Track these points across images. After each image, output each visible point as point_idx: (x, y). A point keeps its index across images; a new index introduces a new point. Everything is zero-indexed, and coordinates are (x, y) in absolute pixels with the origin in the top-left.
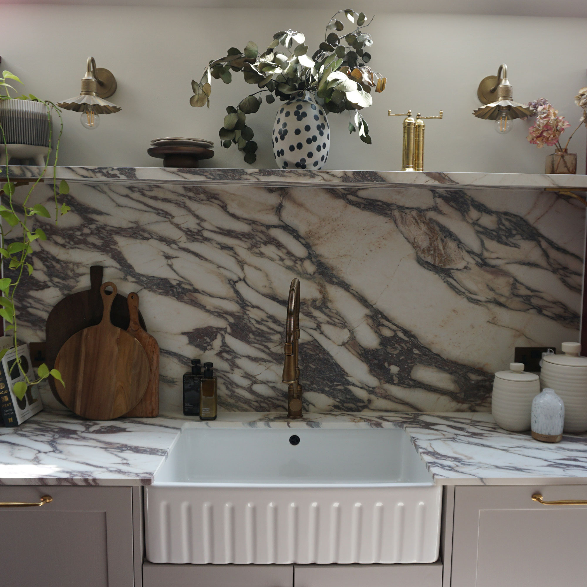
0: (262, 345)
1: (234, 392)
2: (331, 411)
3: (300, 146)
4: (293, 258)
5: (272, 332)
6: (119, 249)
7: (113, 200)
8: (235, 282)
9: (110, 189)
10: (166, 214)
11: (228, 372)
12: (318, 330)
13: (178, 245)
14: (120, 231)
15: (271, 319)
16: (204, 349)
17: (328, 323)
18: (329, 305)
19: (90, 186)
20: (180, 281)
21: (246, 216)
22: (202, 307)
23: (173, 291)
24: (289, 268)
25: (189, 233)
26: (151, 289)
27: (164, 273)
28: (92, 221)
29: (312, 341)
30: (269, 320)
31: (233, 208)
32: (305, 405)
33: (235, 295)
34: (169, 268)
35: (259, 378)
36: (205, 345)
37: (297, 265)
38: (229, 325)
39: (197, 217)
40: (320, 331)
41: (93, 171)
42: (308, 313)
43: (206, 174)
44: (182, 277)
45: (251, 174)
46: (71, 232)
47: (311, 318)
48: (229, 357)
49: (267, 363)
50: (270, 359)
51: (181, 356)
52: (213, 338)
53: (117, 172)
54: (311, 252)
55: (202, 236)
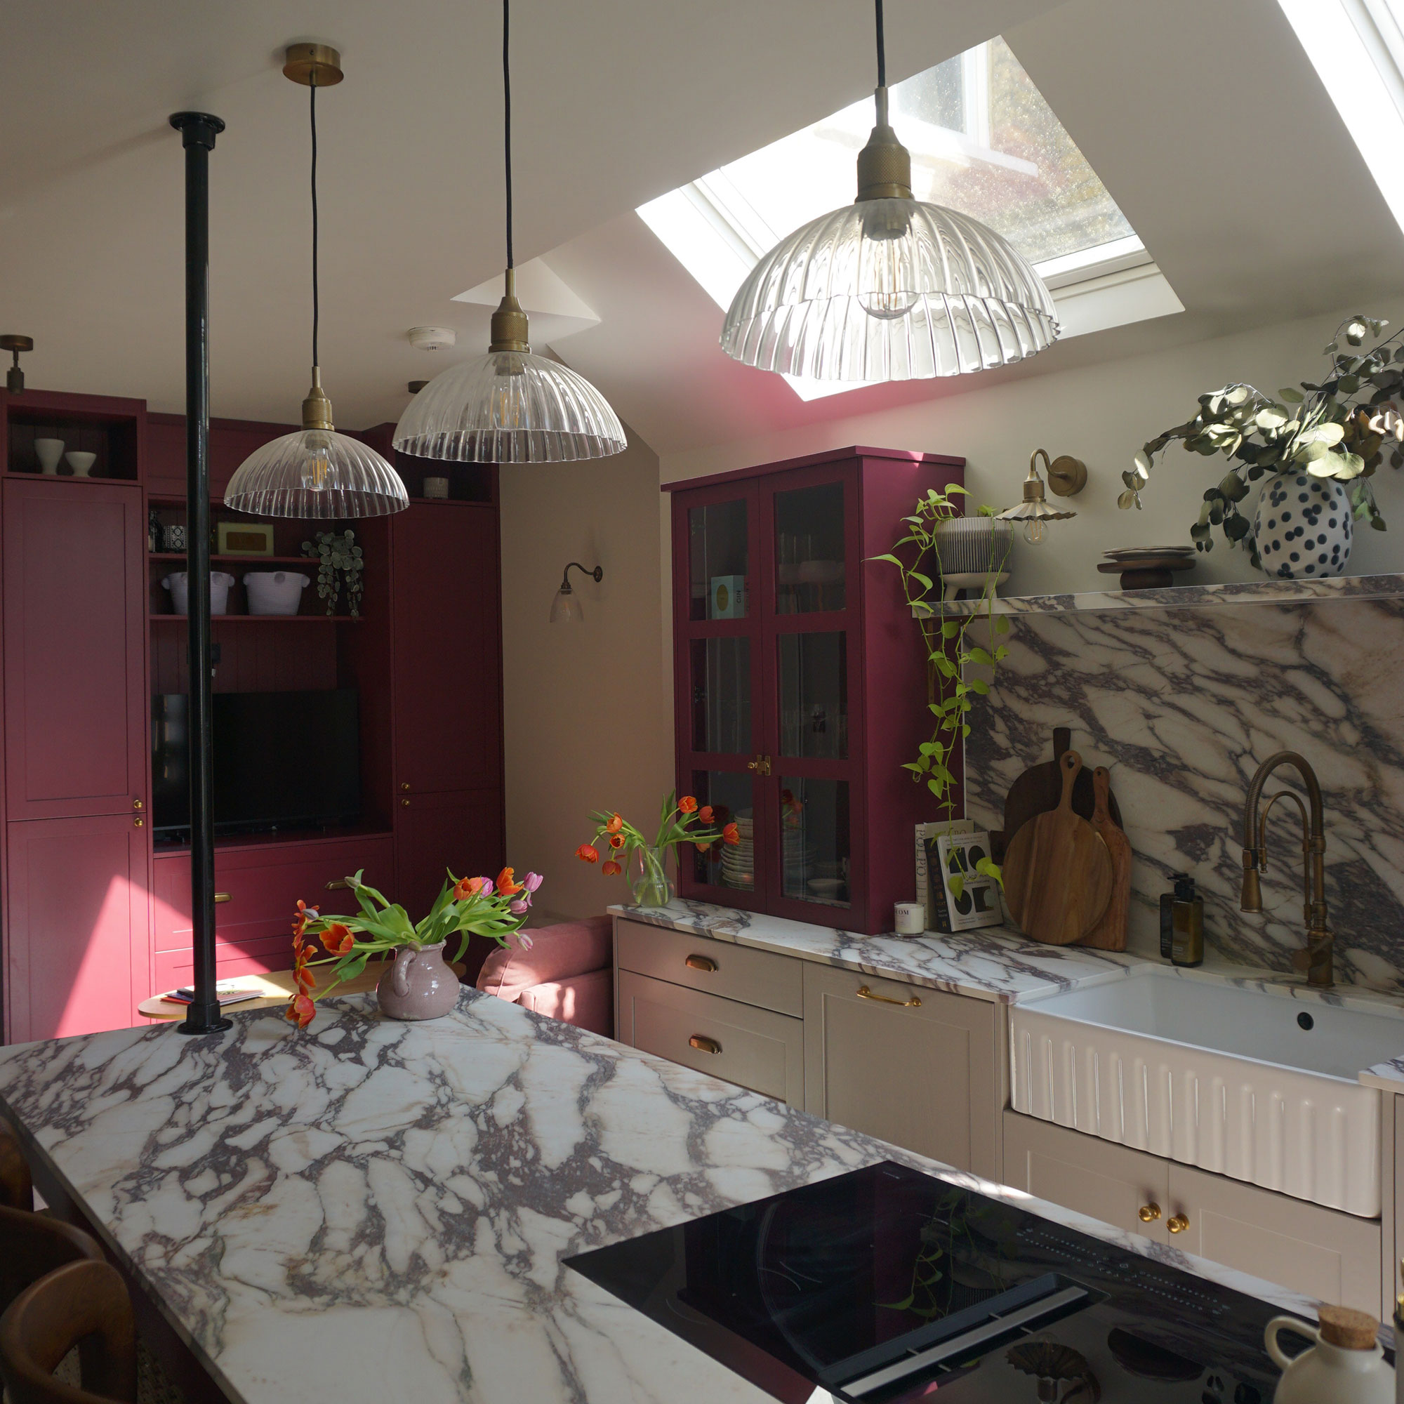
0: (1279, 860)
1: (1239, 932)
2: (1393, 989)
3: (1276, 545)
4: (1323, 718)
5: (1294, 839)
6: (1089, 705)
7: (1082, 636)
8: (1238, 756)
9: (1078, 621)
10: (1145, 653)
11: (1230, 899)
12: (1367, 842)
13: (1161, 699)
14: (1089, 679)
15: (1292, 818)
16: (1197, 859)
17: (1384, 831)
18: (1385, 800)
19: (1055, 617)
20: (1165, 753)
21: (1250, 652)
22: (1193, 793)
23: (1155, 767)
24: (1316, 735)
25: (1175, 680)
26: (1127, 764)
27: (1145, 740)
28: (1057, 666)
29: (1357, 861)
30: (1288, 819)
31: (1233, 641)
32: (1348, 970)
33: (1238, 776)
34: (1148, 732)
35: (1277, 914)
36: (1198, 852)
37: (1329, 730)
38: (1232, 824)
39: (1185, 655)
40: (1371, 844)
41: (1029, 602)
42: (1350, 812)
43: (1156, 597)
44: (1167, 747)
45: (1214, 593)
46: (1035, 681)
47: (1355, 820)
48: (1232, 875)
49: (1288, 890)
50: (1291, 884)
51: (1167, 866)
52: (1209, 843)
53: (1053, 602)
54: (1352, 709)
55: (1192, 684)
